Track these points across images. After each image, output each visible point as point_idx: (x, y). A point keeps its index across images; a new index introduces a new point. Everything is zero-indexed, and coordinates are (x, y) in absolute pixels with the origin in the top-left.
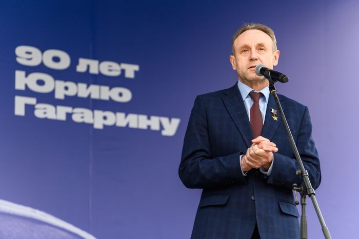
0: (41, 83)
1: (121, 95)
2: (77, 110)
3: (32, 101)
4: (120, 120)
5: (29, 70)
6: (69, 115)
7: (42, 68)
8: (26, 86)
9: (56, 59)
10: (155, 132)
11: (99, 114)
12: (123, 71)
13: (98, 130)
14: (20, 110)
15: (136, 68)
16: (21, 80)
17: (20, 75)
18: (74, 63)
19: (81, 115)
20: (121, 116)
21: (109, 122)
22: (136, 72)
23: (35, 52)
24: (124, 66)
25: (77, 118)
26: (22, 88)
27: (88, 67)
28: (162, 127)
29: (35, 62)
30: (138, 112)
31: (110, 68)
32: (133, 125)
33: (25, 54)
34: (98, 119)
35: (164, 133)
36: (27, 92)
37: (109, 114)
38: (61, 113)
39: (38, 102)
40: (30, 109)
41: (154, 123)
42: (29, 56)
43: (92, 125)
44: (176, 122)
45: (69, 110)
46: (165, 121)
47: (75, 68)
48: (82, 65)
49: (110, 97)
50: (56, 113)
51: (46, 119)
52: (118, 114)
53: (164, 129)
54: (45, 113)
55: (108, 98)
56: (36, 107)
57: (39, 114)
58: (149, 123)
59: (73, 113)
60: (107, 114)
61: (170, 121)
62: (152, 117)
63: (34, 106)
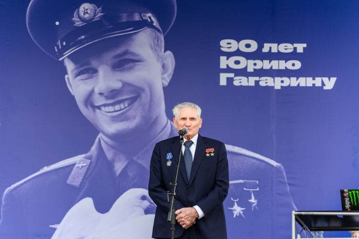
0: (237, 62)
1: (293, 65)
2: (262, 78)
3: (232, 75)
4: (293, 82)
5: (229, 55)
6: (257, 82)
7: (238, 53)
8: (227, 65)
9: (248, 46)
10: (318, 87)
11: (278, 79)
12: (295, 49)
13: (278, 90)
14: (223, 81)
15: (305, 45)
16: (224, 62)
17: (223, 59)
18: (261, 47)
19: (266, 81)
20: (293, 79)
21: (286, 84)
22: (304, 48)
23: (234, 42)
24: (295, 45)
25: (262, 84)
26: (225, 67)
27: (270, 48)
28: (323, 84)
29: (233, 49)
30: (306, 76)
31: (286, 48)
32: (302, 84)
33: (227, 45)
34: (277, 83)
35: (325, 88)
36: (228, 70)
37: (286, 79)
38: (251, 81)
39: (235, 76)
40: (230, 80)
41: (318, 82)
42: (229, 46)
43: (273, 87)
44: (334, 80)
45: (257, 78)
46: (325, 80)
47: (262, 50)
48: (266, 48)
49: (286, 67)
50: (248, 82)
51: (241, 86)
52: (291, 78)
53: (325, 85)
54: (240, 82)
55: (284, 68)
56: (234, 79)
57: (236, 83)
58: (314, 82)
59: (260, 81)
60: (284, 79)
61: (329, 80)
62: (316, 78)
63: (233, 78)
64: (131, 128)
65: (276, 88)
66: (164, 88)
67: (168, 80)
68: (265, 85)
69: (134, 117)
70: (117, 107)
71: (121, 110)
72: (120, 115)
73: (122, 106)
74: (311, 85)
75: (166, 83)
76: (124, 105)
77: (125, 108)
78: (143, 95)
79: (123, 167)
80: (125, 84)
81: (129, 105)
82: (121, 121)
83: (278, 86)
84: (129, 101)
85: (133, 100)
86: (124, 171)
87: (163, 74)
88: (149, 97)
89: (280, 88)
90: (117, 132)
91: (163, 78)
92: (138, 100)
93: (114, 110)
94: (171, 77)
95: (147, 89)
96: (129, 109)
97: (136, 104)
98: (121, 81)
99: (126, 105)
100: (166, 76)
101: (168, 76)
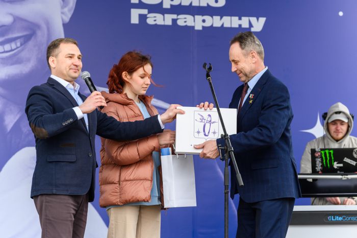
1: (216, 1)
2: (180, 16)
3: (145, 12)
4: (216, 22)
6: (174, 21)
10: (245, 29)
11: (199, 18)
13: (198, 31)
14: (135, 19)
19: (185, 20)
20: (216, 18)
21: (208, 24)
25: (181, 23)
26: (137, 2)
28: (251, 25)
30: (231, 14)
32: (227, 25)
34: (198, 23)
35: (253, 30)
36: (141, 5)
37: (207, 18)
38: (168, 20)
39: (149, 12)
40: (143, 18)
41: (244, 22)
43: (193, 27)
44: (263, 20)
45: (175, 16)
46: (253, 20)
49: (208, 4)
50: (164, 20)
51: (156, 24)
52: (214, 17)
53: (252, 27)
54: (155, 21)
55: (206, 5)
56: (148, 16)
57: (150, 21)
58: (240, 22)
59: (177, 19)
60: (205, 17)
61: (258, 20)
62: (243, 18)
63: (146, 15)
64: (24, 72)
65: (196, 28)
66: (65, 25)
67: (70, 15)
68: (184, 24)
69: (28, 60)
70: (7, 47)
71: (12, 50)
72: (10, 57)
73: (13, 46)
74: (237, 26)
75: (67, 19)
76: (16, 44)
77: (17, 48)
78: (39, 33)
79: (15, 120)
80: (17, 19)
81: (21, 45)
82: (12, 64)
83: (199, 27)
84: (22, 40)
85: (27, 39)
86: (17, 125)
87: (63, 7)
88: (46, 35)
89: (201, 28)
90: (7, 78)
91: (62, 13)
92: (33, 38)
93: (3, 51)
94: (72, 12)
95: (44, 26)
96: (22, 50)
97: (31, 43)
98: (11, 14)
99: (19, 44)
100: (66, 10)
101: (69, 10)
